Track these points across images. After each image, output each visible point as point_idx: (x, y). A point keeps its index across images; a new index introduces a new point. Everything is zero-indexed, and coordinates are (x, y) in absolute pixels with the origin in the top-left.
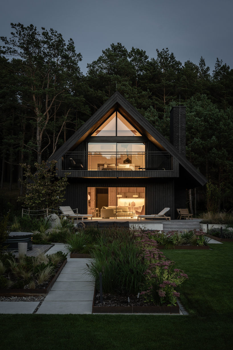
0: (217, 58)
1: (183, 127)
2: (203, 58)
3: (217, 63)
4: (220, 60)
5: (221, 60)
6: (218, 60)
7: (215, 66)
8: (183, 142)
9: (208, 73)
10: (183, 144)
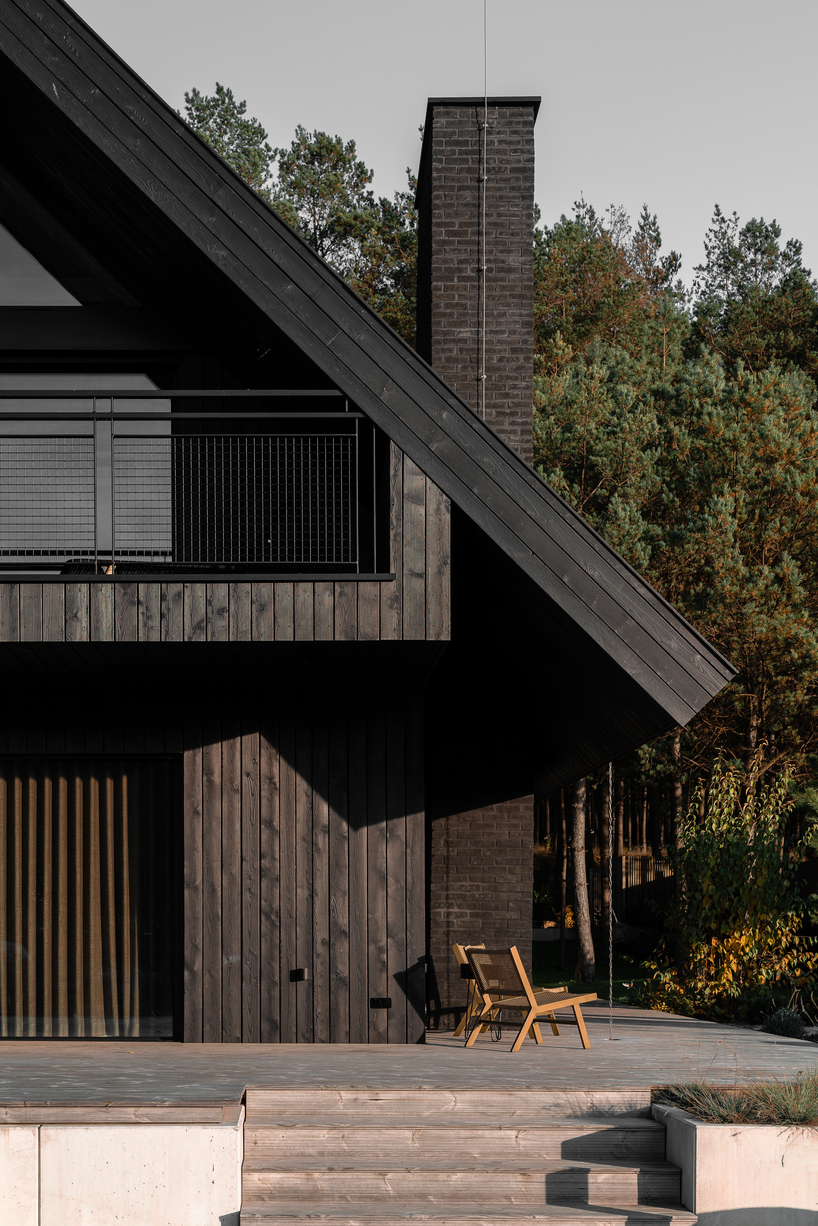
0: (717, 206)
1: (510, 270)
2: (651, 212)
3: (716, 227)
4: (727, 214)
5: (735, 213)
6: (718, 214)
7: (707, 242)
8: (507, 396)
9: (674, 279)
10: (513, 414)
